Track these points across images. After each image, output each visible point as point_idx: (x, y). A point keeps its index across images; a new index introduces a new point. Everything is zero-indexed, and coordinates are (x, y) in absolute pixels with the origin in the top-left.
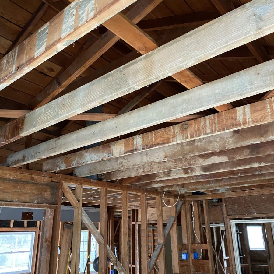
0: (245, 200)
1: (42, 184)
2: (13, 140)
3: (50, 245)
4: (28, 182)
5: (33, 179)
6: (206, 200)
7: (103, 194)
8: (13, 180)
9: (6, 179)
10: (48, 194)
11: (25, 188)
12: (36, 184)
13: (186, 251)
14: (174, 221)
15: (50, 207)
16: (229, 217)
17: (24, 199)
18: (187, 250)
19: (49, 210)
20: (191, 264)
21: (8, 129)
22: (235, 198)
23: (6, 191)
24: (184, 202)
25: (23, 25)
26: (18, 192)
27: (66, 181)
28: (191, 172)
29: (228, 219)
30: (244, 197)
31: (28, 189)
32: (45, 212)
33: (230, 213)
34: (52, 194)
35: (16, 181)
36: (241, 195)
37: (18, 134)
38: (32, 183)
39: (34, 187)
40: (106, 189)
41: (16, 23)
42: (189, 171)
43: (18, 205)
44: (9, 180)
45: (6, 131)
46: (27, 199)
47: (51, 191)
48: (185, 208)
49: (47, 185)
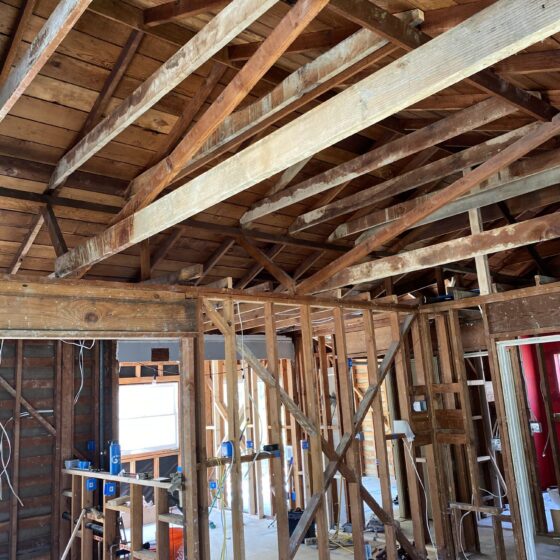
0: (521, 305)
1: (172, 304)
2: (122, 248)
3: (193, 389)
4: (151, 302)
5: (157, 296)
6: (454, 310)
7: (268, 311)
8: (130, 301)
9: (119, 300)
10: (182, 316)
11: (147, 311)
12: (163, 303)
13: (422, 398)
14: (398, 348)
15: (187, 336)
16: (493, 336)
17: (148, 327)
18: (425, 394)
19: (186, 340)
20: (434, 417)
21: (113, 234)
22: (504, 303)
23: (123, 316)
24: (417, 317)
25: (111, 66)
26: (139, 318)
27: (207, 296)
28: (403, 266)
29: (493, 340)
30: (519, 300)
31: (153, 312)
32: (181, 344)
33: (496, 329)
34: (189, 317)
35: (134, 302)
36: (514, 297)
37: (128, 241)
38: (157, 303)
39: (160, 309)
40: (272, 304)
41: (99, 64)
42: (400, 266)
43: (141, 335)
44: (124, 301)
45: (111, 236)
46: (153, 326)
47: (186, 312)
48: (419, 326)
49: (179, 303)
